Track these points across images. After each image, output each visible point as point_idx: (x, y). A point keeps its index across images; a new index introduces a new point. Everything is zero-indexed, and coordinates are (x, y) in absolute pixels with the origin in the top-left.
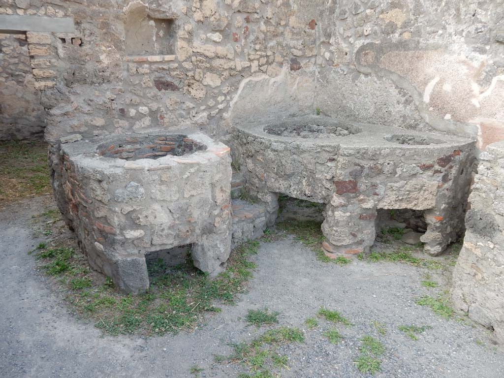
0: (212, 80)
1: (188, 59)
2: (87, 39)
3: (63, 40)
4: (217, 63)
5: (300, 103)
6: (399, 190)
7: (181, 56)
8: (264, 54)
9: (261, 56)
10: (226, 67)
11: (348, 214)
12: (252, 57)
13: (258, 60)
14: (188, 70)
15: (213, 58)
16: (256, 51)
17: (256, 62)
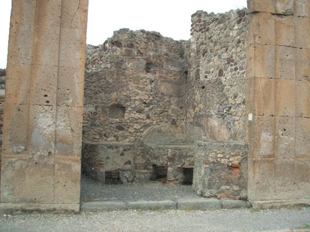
0: (137, 126)
1: (129, 119)
2: (98, 113)
3: (92, 113)
4: (139, 121)
5: (176, 138)
6: (190, 161)
7: (126, 118)
8: (159, 118)
9: (158, 119)
10: (142, 122)
11: (172, 169)
12: (154, 119)
13: (156, 120)
14: (128, 123)
15: (137, 119)
16: (155, 117)
17: (155, 121)
